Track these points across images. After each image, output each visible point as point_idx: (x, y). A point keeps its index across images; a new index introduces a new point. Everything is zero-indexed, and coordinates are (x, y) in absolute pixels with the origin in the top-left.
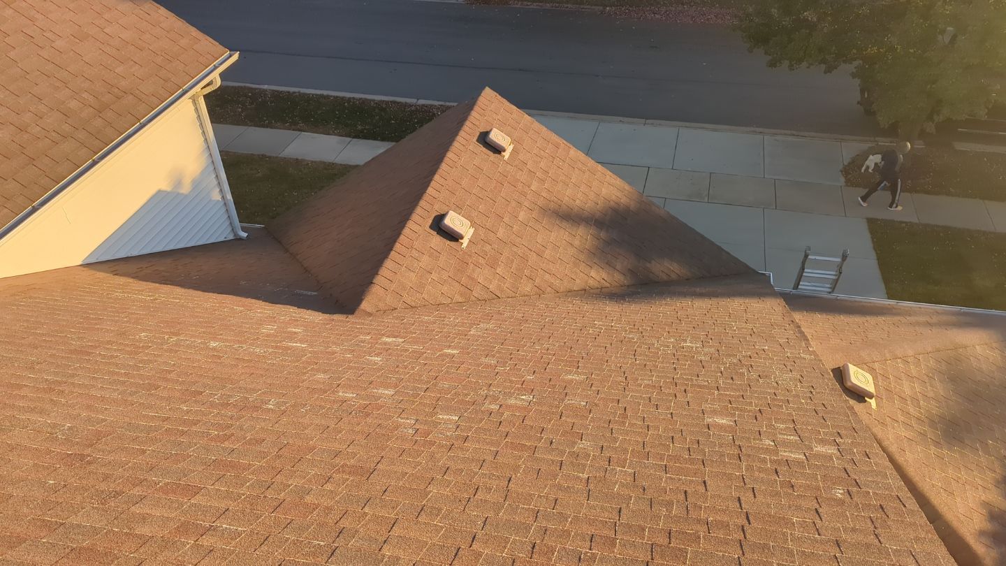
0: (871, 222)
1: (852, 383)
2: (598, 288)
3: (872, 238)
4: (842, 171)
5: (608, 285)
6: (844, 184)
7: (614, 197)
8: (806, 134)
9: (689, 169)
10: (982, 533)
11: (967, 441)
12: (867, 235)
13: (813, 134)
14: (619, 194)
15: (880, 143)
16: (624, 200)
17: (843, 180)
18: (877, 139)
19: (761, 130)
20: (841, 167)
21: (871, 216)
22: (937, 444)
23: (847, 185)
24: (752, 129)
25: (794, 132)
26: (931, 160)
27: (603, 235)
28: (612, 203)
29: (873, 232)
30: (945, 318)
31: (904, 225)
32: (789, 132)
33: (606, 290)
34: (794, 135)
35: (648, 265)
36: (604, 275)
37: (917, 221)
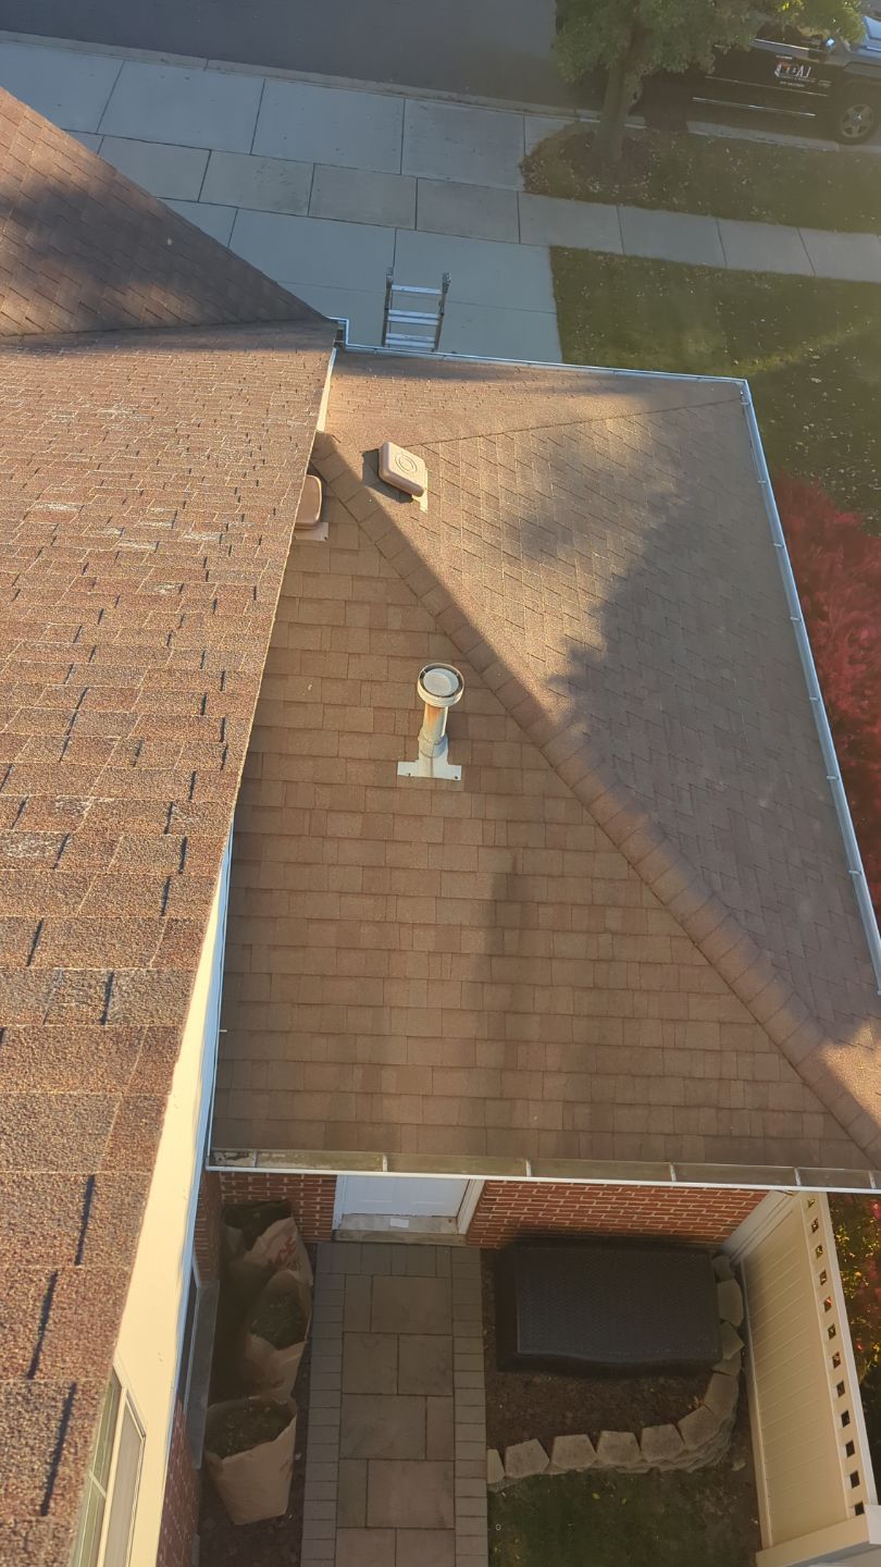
0: (555, 252)
1: (390, 472)
2: (16, 335)
3: (554, 279)
4: (521, 167)
5: (38, 330)
6: (524, 189)
7: (55, 170)
8: (473, 99)
9: (279, 156)
10: (555, 679)
11: (561, 555)
12: (547, 275)
13: (483, 99)
14: (66, 165)
15: (582, 120)
16: (77, 177)
17: (521, 181)
18: (579, 111)
19: (402, 88)
20: (520, 160)
21: (558, 242)
22: (513, 560)
23: (527, 192)
24: (389, 86)
25: (454, 95)
26: (651, 151)
27: (30, 237)
28: (52, 181)
29: (556, 269)
30: (581, 382)
31: (601, 258)
32: (445, 94)
33: (32, 338)
34: (453, 100)
35: (119, 296)
36: (29, 311)
37: (621, 252)
